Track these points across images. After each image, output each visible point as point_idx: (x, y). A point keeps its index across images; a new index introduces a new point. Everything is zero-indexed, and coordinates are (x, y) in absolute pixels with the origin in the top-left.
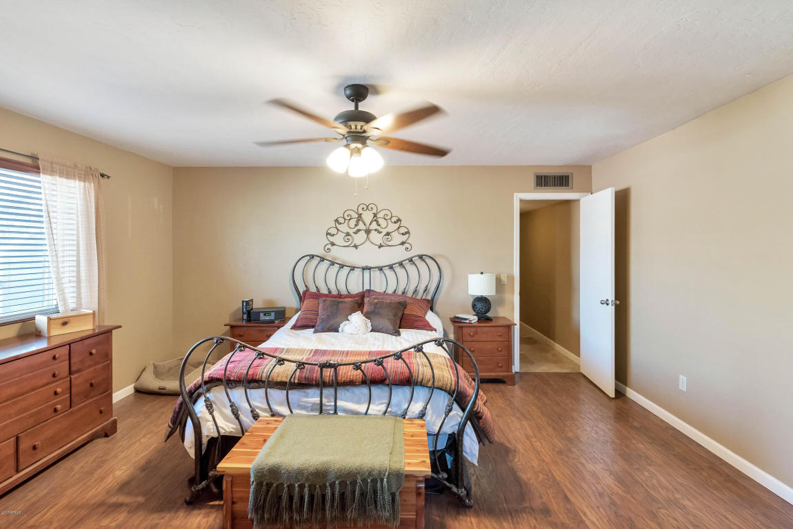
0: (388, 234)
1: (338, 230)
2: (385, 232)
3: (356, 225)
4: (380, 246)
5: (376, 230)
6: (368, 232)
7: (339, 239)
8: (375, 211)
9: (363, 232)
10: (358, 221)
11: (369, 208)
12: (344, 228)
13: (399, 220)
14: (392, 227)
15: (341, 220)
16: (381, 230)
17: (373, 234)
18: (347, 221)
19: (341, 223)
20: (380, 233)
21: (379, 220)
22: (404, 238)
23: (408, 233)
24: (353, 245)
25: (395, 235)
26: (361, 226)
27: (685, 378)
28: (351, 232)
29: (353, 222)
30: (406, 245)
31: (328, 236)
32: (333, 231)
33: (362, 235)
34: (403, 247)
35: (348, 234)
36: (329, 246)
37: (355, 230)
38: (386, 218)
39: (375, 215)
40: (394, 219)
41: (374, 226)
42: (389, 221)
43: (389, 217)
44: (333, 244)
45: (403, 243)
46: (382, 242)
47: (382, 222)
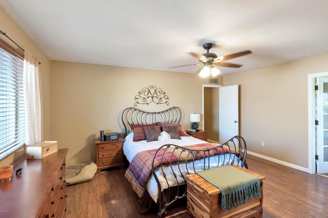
0: (161, 99)
1: (140, 96)
2: (159, 97)
3: (148, 95)
4: (158, 104)
5: (156, 97)
6: (153, 97)
7: (140, 100)
8: (155, 89)
9: (151, 97)
10: (148, 93)
11: (153, 87)
12: (142, 96)
13: (165, 93)
14: (162, 96)
15: (141, 92)
16: (158, 97)
17: (155, 98)
18: (144, 93)
19: (141, 94)
20: (157, 98)
21: (157, 93)
22: (166, 100)
23: (168, 98)
24: (146, 103)
25: (163, 99)
26: (150, 95)
27: (264, 143)
28: (146, 97)
29: (146, 93)
30: (167, 103)
31: (136, 99)
32: (138, 97)
33: (150, 99)
34: (166, 104)
35: (144, 98)
36: (136, 104)
37: (147, 97)
38: (160, 92)
39: (155, 91)
40: (163, 92)
41: (155, 95)
42: (161, 93)
43: (161, 91)
44: (138, 103)
45: (166, 102)
46: (158, 102)
47: (158, 93)
